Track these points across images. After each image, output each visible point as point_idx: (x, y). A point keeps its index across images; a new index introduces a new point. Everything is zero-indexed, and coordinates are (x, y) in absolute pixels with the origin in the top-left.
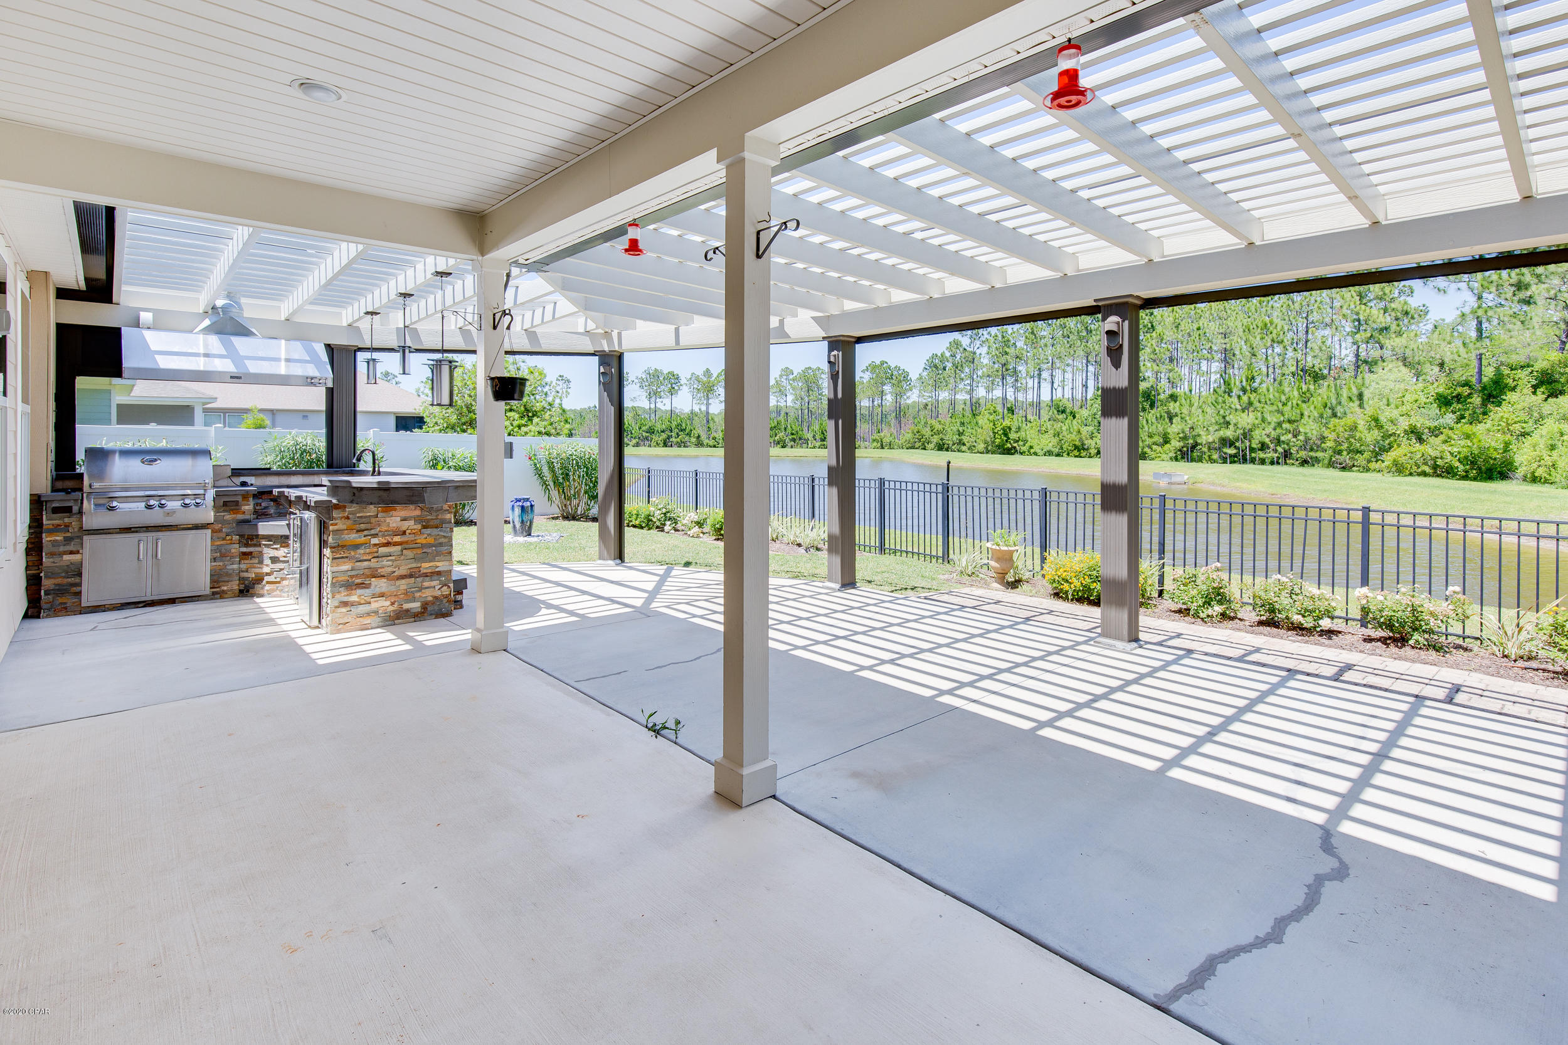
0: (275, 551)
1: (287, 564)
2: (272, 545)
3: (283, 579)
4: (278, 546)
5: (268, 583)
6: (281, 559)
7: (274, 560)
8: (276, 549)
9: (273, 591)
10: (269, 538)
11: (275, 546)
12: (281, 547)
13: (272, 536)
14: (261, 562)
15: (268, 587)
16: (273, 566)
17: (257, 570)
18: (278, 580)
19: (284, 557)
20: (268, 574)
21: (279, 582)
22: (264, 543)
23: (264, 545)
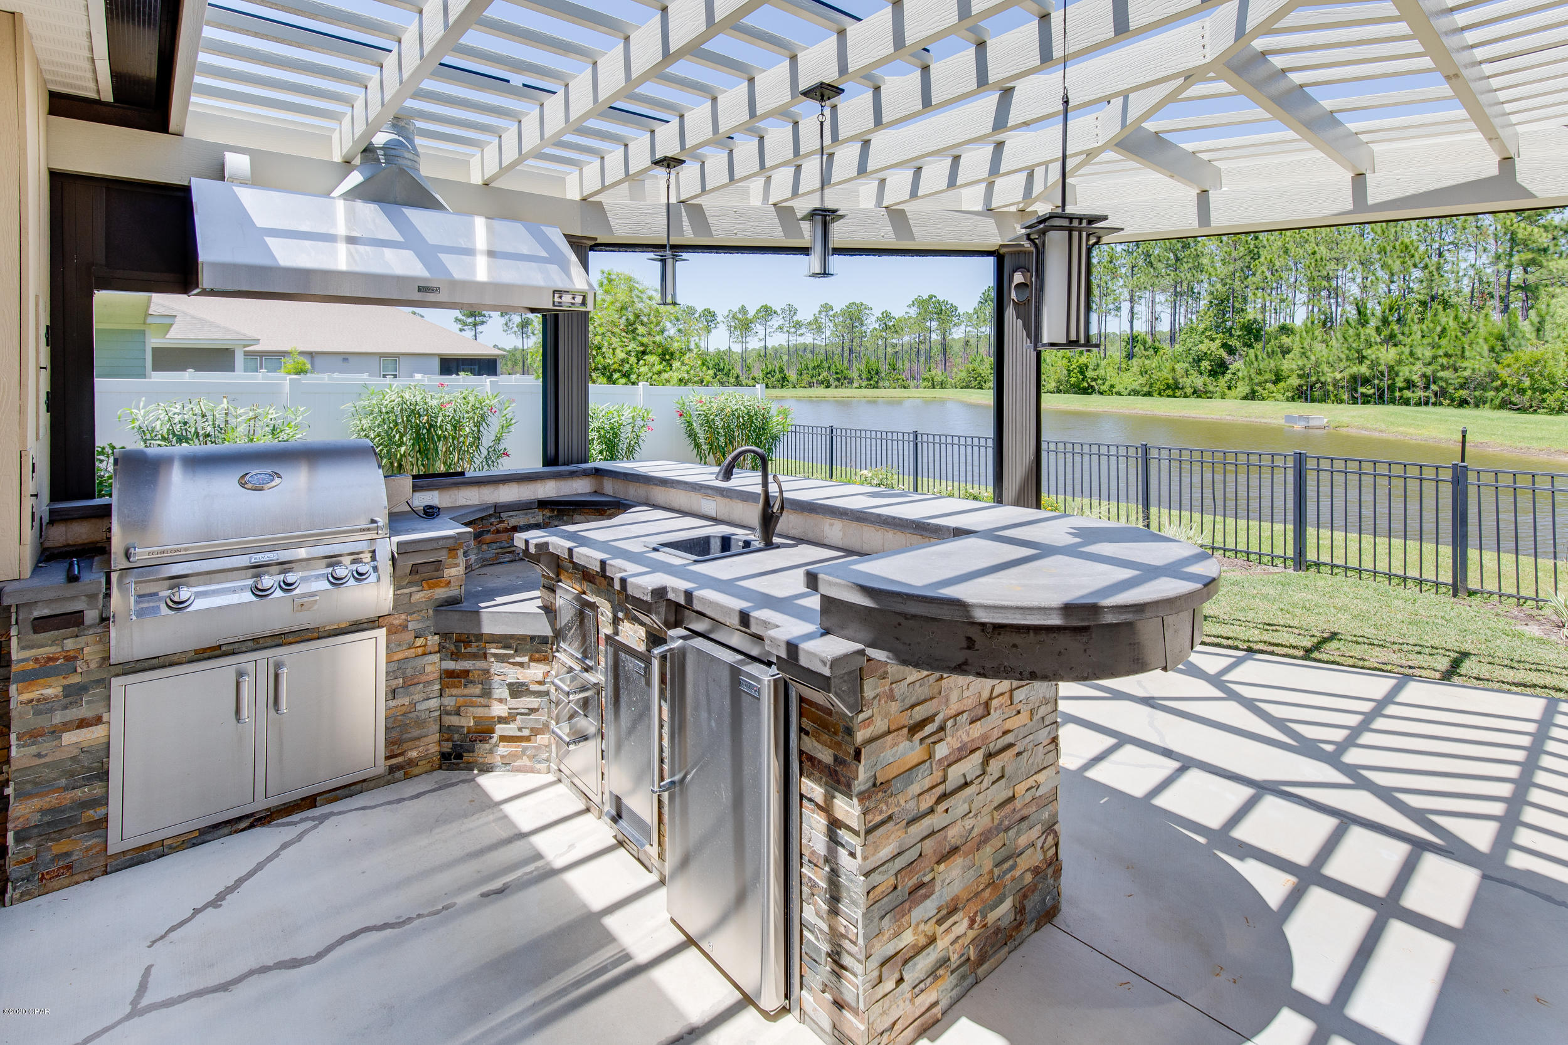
0: (520, 670)
1: (545, 699)
2: (512, 656)
3: (535, 732)
4: (526, 659)
5: (503, 738)
6: (534, 687)
7: (517, 690)
8: (521, 665)
9: (515, 756)
10: (504, 641)
11: (518, 659)
12: (532, 660)
13: (512, 637)
14: (487, 693)
15: (503, 749)
16: (514, 703)
17: (480, 712)
18: (526, 733)
19: (540, 683)
20: (501, 720)
21: (527, 739)
22: (493, 651)
23: (495, 655)
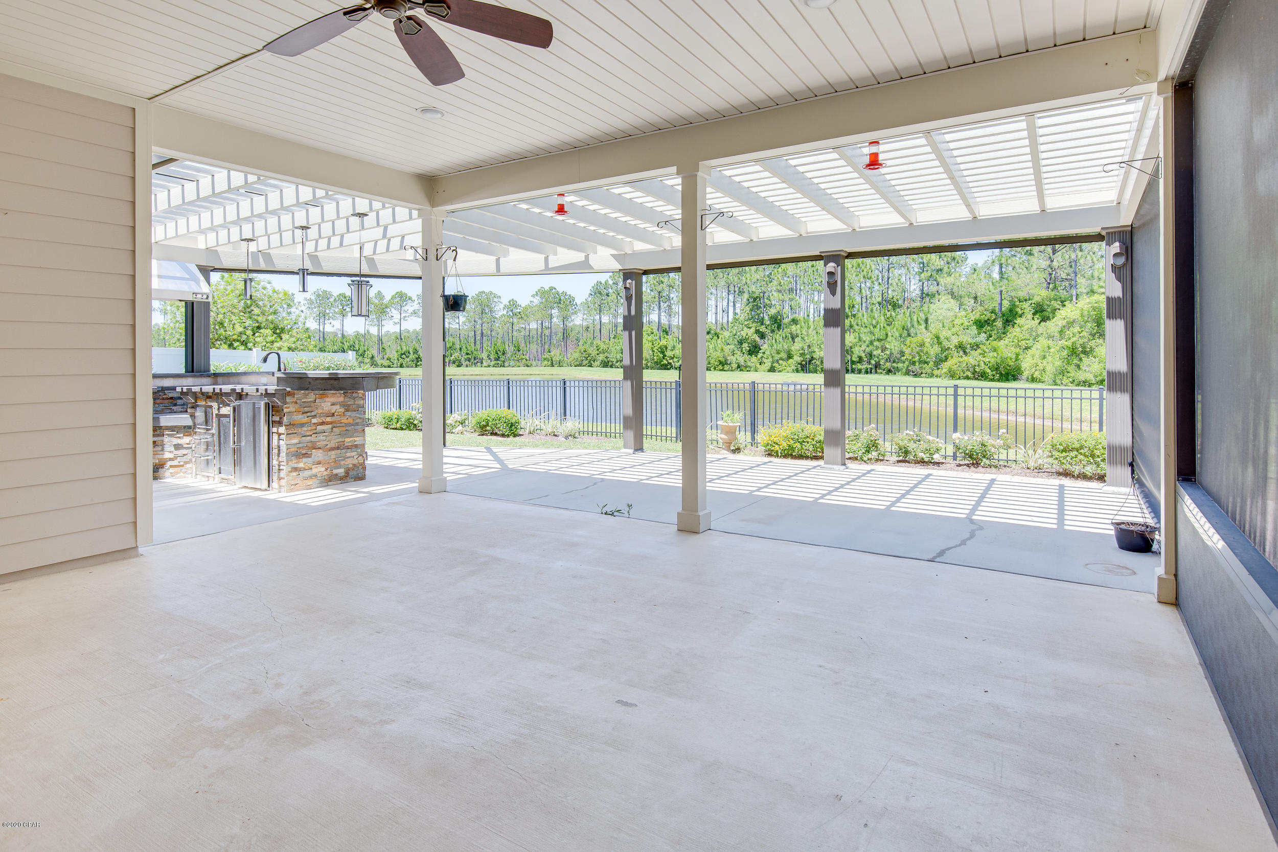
0: (179, 440)
1: (190, 450)
2: (176, 434)
3: (186, 463)
4: (182, 435)
5: (171, 466)
6: (185, 446)
7: (178, 447)
8: (179, 438)
9: (177, 473)
10: (172, 428)
11: (178, 436)
12: (184, 435)
13: (175, 427)
14: (163, 450)
15: (172, 470)
16: (176, 452)
17: (160, 457)
18: (182, 463)
19: (188, 444)
20: (171, 459)
21: (182, 466)
22: (167, 433)
23: (167, 434)
